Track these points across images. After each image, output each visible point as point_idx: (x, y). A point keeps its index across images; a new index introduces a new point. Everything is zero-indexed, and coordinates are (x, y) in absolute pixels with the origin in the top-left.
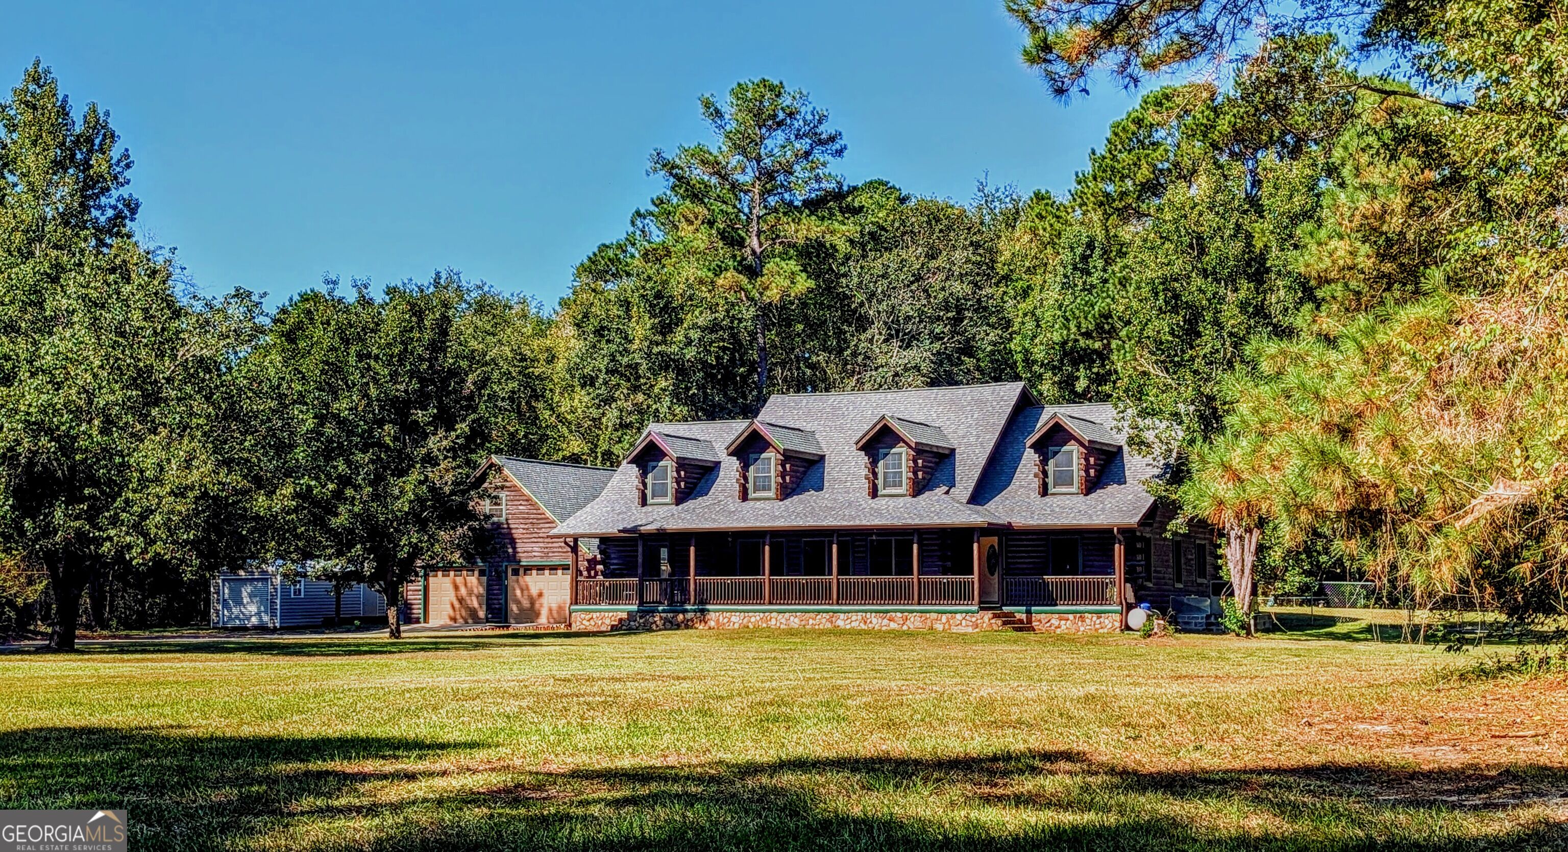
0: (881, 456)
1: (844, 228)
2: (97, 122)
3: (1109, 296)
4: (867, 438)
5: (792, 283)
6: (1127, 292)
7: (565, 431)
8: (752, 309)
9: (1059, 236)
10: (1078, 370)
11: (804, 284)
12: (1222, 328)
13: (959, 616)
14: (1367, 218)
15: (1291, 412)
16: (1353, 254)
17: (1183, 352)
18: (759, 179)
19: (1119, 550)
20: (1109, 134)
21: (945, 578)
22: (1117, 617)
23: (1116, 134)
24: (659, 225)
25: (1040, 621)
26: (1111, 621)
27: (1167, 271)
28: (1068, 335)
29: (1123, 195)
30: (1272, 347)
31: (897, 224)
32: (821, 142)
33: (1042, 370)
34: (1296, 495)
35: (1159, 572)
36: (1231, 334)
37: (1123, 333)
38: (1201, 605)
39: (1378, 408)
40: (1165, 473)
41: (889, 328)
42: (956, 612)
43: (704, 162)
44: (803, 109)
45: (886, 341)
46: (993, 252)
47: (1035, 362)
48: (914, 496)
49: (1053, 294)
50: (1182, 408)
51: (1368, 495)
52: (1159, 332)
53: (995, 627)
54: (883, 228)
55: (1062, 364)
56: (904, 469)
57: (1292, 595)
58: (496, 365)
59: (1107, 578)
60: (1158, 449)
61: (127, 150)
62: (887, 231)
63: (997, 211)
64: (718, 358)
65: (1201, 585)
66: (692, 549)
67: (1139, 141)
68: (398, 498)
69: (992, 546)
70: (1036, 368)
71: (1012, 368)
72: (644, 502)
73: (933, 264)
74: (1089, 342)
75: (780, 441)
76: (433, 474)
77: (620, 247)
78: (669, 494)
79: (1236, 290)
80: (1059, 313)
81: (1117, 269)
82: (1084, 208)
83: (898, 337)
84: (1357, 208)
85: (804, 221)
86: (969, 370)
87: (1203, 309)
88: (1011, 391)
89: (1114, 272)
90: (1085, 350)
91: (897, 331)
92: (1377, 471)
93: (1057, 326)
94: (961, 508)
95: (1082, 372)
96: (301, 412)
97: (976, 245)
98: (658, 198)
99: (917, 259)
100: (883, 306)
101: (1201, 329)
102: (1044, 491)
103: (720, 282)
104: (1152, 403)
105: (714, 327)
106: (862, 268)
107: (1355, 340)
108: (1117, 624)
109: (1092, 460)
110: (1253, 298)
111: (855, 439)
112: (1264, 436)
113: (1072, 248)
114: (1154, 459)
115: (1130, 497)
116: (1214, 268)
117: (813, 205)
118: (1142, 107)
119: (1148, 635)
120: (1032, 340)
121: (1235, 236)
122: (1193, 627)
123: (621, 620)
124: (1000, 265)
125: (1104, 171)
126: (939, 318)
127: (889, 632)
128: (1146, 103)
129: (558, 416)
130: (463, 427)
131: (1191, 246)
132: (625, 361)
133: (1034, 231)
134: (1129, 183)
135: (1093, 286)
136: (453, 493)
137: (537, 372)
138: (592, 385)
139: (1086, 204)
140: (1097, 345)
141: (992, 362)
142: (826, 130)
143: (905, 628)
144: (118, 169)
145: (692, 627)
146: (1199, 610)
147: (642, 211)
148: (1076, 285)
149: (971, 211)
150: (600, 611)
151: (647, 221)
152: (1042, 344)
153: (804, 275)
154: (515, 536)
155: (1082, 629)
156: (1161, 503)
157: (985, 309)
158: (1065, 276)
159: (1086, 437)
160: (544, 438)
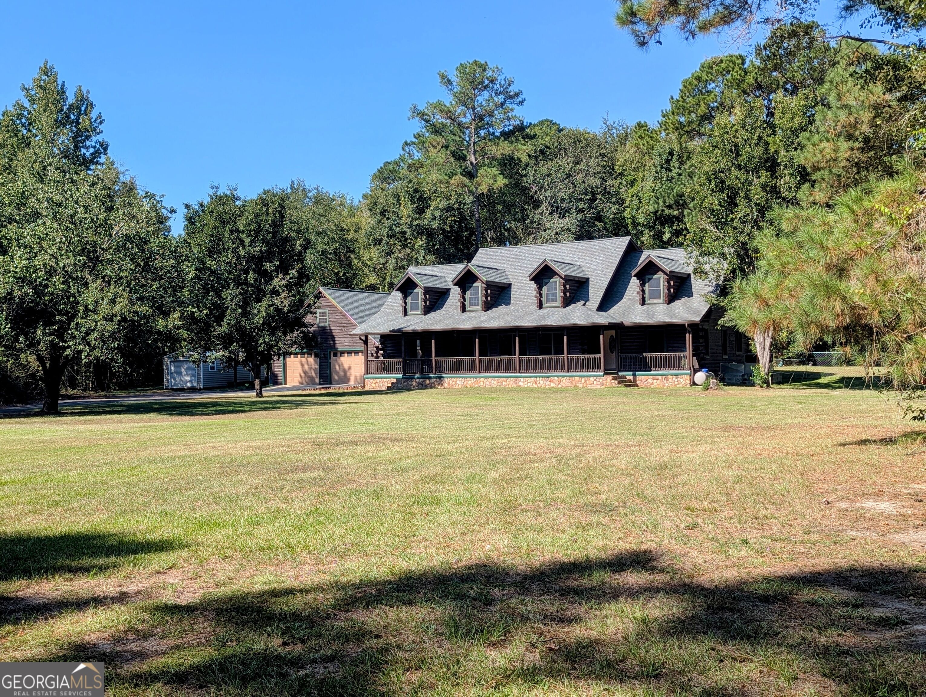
0: (544, 283)
1: (524, 147)
2: (82, 97)
3: (682, 184)
4: (536, 273)
5: (495, 181)
6: (693, 181)
7: (366, 271)
8: (471, 197)
9: (652, 148)
10: (664, 228)
11: (501, 181)
12: (751, 201)
13: (592, 379)
14: (845, 127)
15: (804, 257)
16: (836, 151)
17: (727, 216)
18: (474, 120)
19: (689, 338)
20: (681, 87)
21: (583, 356)
22: (688, 377)
23: (685, 87)
24: (418, 149)
25: (641, 380)
26: (685, 380)
27: (716, 166)
28: (658, 207)
29: (690, 123)
30: (789, 213)
31: (556, 145)
32: (511, 97)
33: (643, 229)
34: (808, 316)
35: (713, 349)
36: (756, 204)
37: (691, 205)
38: (739, 369)
39: (866, 254)
40: (716, 290)
41: (552, 206)
42: (590, 376)
43: (441, 111)
44: (499, 78)
45: (550, 214)
46: (613, 160)
47: (639, 224)
48: (564, 307)
49: (649, 184)
50: (726, 250)
51: (859, 315)
52: (712, 204)
53: (614, 385)
54: (547, 147)
55: (655, 224)
56: (558, 291)
57: (793, 358)
58: (326, 234)
59: (681, 354)
60: (711, 276)
61: (100, 113)
62: (550, 149)
63: (615, 135)
64: (451, 227)
65: (739, 356)
66: (433, 341)
67: (699, 90)
68: (257, 315)
69: (612, 336)
70: (639, 227)
71: (625, 228)
72: (405, 314)
73: (578, 167)
74: (671, 211)
75: (484, 276)
76: (277, 301)
77: (396, 163)
78: (420, 309)
79: (759, 177)
80: (653, 194)
81: (687, 167)
82: (667, 131)
83: (557, 211)
84: (839, 121)
85: (501, 144)
86: (599, 229)
87: (739, 189)
88: (622, 242)
89: (685, 169)
90: (669, 216)
91: (557, 208)
92: (866, 298)
93: (651, 202)
94: (593, 314)
95: (667, 229)
96: (188, 267)
97: (603, 156)
98: (418, 134)
99: (568, 164)
100: (548, 194)
101: (738, 201)
102: (643, 302)
103: (452, 182)
104: (708, 247)
105: (449, 209)
106: (535, 171)
107: (848, 206)
108: (688, 382)
109: (672, 283)
110: (770, 182)
111: (529, 274)
112: (784, 274)
113: (660, 156)
114: (710, 282)
115: (695, 305)
116: (746, 163)
117: (506, 135)
118: (701, 70)
119: (707, 388)
120: (637, 210)
121: (758, 144)
122: (734, 382)
123: (392, 383)
124: (617, 167)
125: (679, 109)
126: (581, 200)
127: (550, 389)
128: (703, 67)
129: (363, 262)
130: (293, 272)
131: (731, 151)
132: (398, 230)
133: (637, 146)
134: (693, 115)
135: (673, 178)
136: (290, 311)
137: (350, 237)
138: (380, 244)
139: (668, 129)
140: (676, 213)
141: (613, 224)
142: (513, 89)
143: (560, 386)
144: (96, 125)
145: (434, 387)
146: (737, 371)
147: (409, 142)
148: (663, 178)
149: (600, 135)
150: (381, 378)
151: (411, 148)
152: (642, 213)
153: (501, 176)
154: (334, 334)
155: (667, 385)
156: (714, 308)
157: (609, 193)
158: (656, 172)
159: (668, 269)
160: (355, 276)
